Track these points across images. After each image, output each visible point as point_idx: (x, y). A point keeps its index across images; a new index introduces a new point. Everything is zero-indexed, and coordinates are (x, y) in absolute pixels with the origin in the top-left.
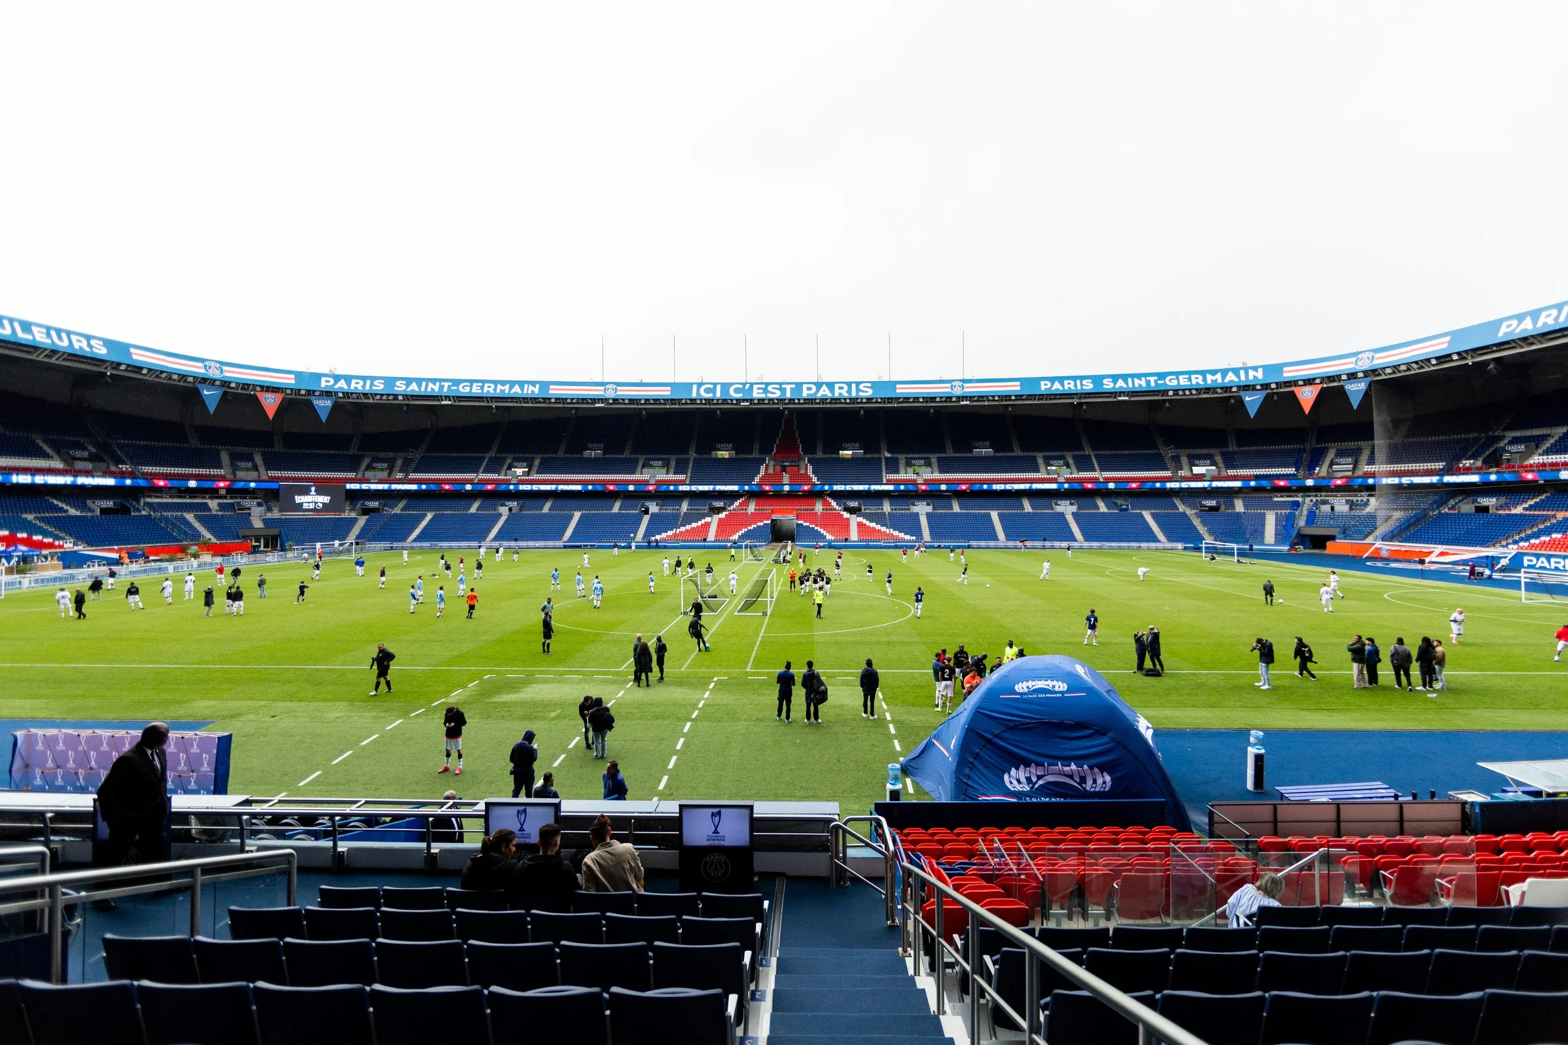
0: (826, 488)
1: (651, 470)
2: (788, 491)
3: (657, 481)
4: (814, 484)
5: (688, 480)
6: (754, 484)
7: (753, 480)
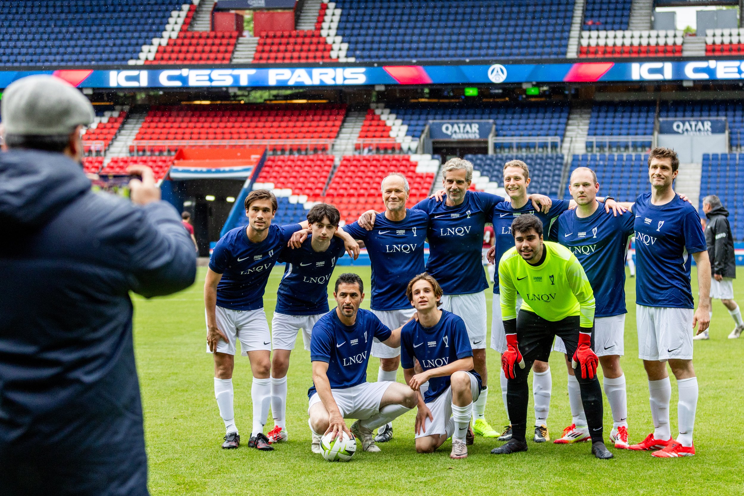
4: (335, 64)
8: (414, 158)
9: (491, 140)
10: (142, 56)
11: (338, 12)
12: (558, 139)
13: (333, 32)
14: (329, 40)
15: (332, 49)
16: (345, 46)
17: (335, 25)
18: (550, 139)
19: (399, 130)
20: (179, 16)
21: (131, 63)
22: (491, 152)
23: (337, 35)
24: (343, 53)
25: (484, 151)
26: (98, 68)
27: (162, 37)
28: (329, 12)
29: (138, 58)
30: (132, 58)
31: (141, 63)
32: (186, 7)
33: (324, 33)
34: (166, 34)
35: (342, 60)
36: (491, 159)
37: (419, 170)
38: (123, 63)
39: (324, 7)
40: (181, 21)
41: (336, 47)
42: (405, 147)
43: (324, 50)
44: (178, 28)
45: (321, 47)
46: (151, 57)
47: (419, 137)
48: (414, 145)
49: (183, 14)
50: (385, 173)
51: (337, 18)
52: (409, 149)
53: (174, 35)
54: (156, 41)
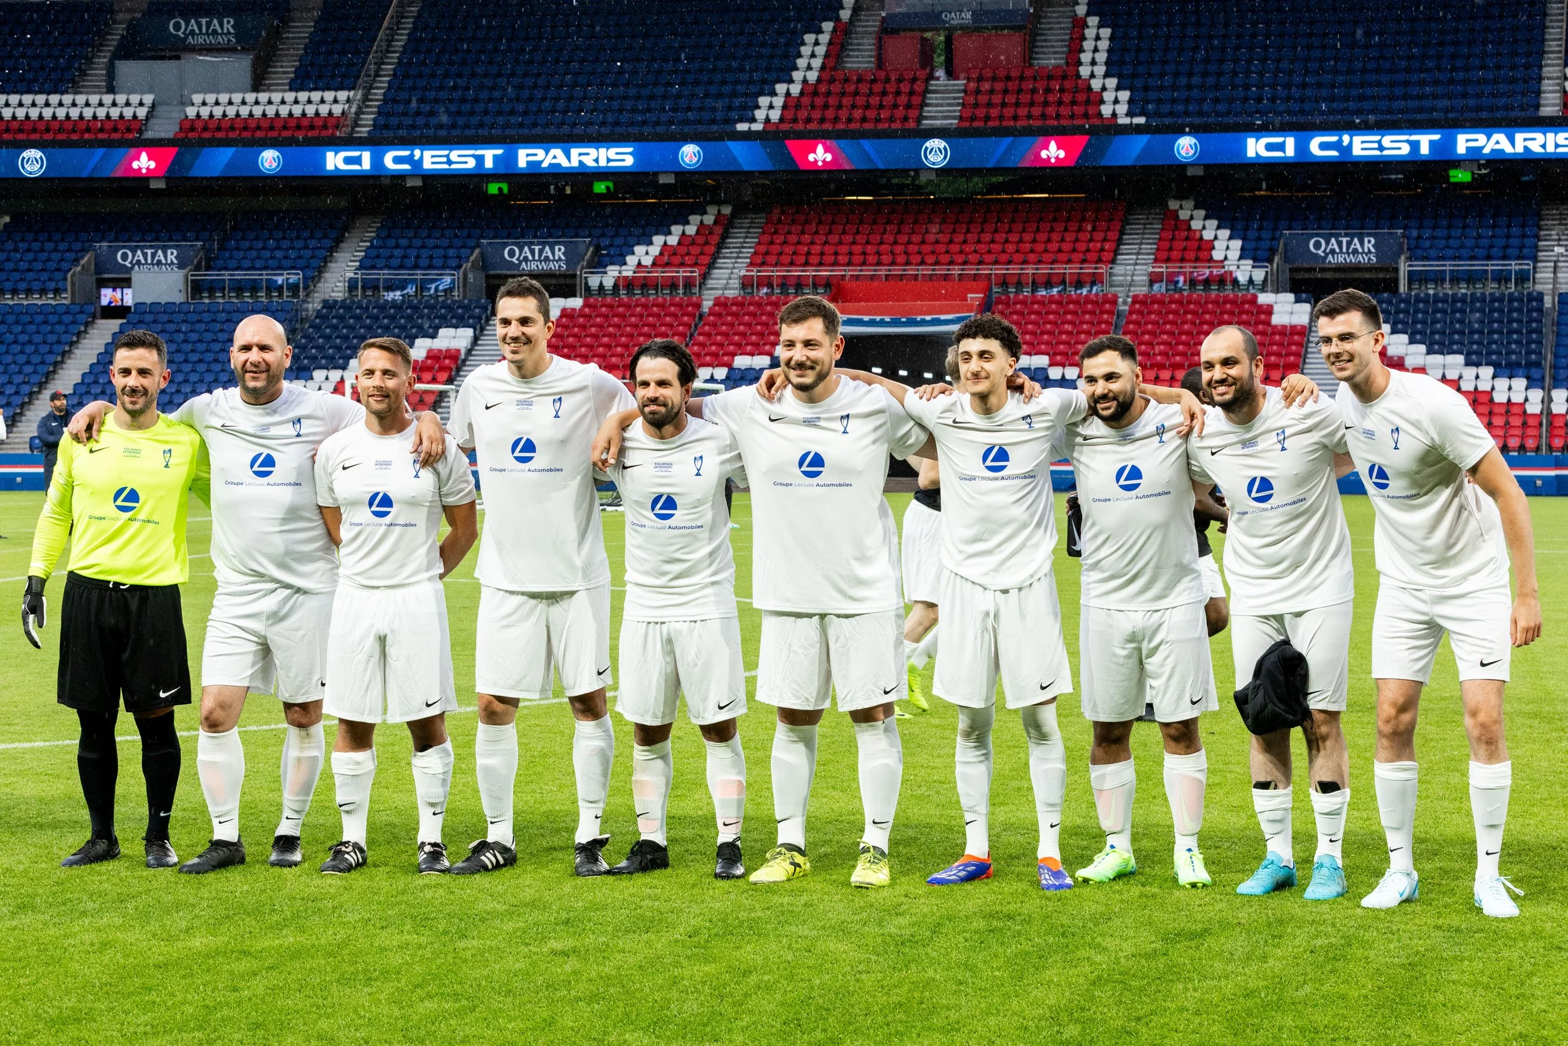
0: (1186, 146)
1: (165, 69)
2: (942, 172)
3: (189, 126)
4: (1112, 128)
5: (368, 119)
6: (748, 136)
7: (747, 113)
8: (1264, 298)
9: (1404, 268)
10: (760, 114)
11: (1106, 32)
12: (1527, 265)
13: (1100, 70)
14: (1096, 84)
15: (1102, 102)
16: (1125, 95)
17: (1102, 57)
18: (1514, 266)
19: (1228, 248)
20: (817, 43)
21: (742, 127)
22: (1403, 288)
23: (1107, 75)
24: (1122, 109)
25: (1392, 285)
26: (660, 138)
27: (791, 81)
28: (1090, 33)
29: (753, 120)
30: (741, 120)
31: (758, 127)
32: (828, 26)
33: (1084, 71)
34: (797, 76)
35: (1123, 120)
36: (1407, 301)
37: (1277, 320)
38: (728, 128)
39: (1081, 24)
40: (821, 50)
41: (1109, 96)
42: (1242, 278)
43: (1088, 102)
44: (817, 63)
45: (1081, 97)
46: (775, 115)
47: (1270, 260)
48: (1259, 275)
49: (824, 38)
50: (1213, 325)
51: (1104, 45)
52: (1251, 281)
53: (813, 76)
54: (781, 88)
